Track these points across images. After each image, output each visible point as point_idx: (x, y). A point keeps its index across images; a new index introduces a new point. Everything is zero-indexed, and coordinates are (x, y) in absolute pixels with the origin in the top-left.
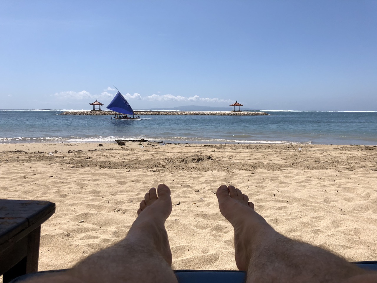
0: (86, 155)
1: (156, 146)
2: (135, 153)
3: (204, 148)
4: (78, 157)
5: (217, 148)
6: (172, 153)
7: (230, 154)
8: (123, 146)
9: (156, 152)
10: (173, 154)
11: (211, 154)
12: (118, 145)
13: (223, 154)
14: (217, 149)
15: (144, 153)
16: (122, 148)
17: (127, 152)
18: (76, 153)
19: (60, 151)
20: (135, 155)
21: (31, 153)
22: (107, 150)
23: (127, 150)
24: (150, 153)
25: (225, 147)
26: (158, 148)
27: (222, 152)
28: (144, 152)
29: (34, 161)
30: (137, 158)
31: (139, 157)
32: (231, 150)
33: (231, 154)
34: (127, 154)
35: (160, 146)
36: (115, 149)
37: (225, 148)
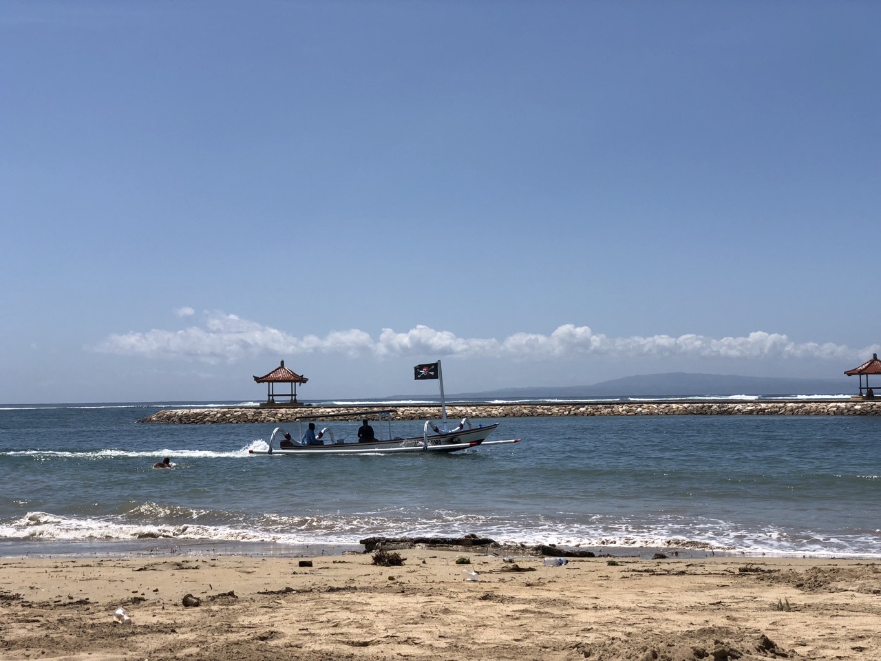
0: (256, 620)
1: (531, 569)
2: (446, 611)
3: (736, 586)
4: (226, 628)
5: (798, 586)
6: (599, 613)
7: (857, 623)
8: (394, 571)
9: (532, 607)
10: (606, 619)
11: (773, 619)
12: (375, 564)
13: (827, 620)
14: (798, 591)
15: (483, 607)
16: (391, 578)
17: (415, 603)
18: (215, 608)
19: (150, 596)
20: (448, 618)
21: (44, 605)
22: (332, 590)
23: (414, 591)
24: (508, 608)
25: (833, 579)
26: (540, 583)
27: (822, 609)
28: (484, 603)
29: (66, 648)
30: (457, 637)
31: (467, 635)
32: (861, 598)
33: (865, 620)
34: (415, 614)
35: (545, 568)
36: (364, 585)
37: (833, 584)
